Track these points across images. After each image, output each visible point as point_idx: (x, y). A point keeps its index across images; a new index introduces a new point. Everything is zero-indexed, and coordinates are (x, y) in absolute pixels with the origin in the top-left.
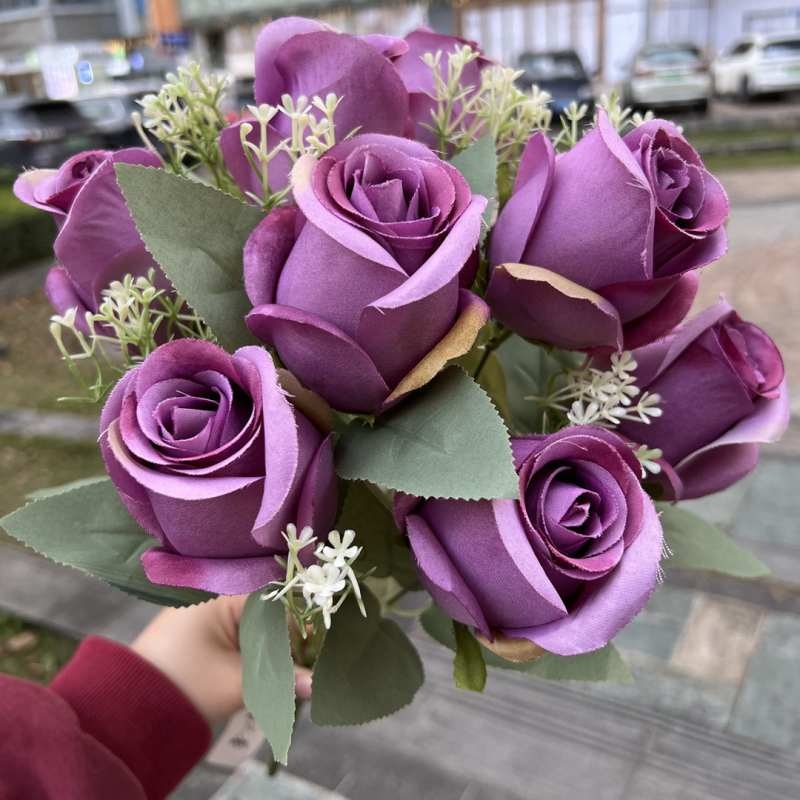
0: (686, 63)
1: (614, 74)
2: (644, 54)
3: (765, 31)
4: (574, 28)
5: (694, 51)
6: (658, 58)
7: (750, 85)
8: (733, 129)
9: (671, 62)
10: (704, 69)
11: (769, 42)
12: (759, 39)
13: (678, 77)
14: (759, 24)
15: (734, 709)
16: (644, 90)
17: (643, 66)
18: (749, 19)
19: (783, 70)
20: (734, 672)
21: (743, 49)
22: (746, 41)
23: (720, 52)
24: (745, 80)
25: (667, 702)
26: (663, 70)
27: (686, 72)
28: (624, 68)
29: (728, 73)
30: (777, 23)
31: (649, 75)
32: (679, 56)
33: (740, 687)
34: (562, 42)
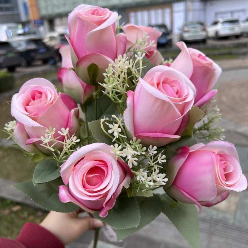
0: (199, 27)
1: (176, 31)
2: (186, 25)
3: (222, 17)
4: (163, 17)
5: (202, 24)
6: (191, 26)
7: (218, 34)
8: (214, 48)
9: (195, 28)
10: (204, 30)
11: (224, 21)
12: (221, 20)
13: (196, 32)
14: (219, 16)
15: (234, 218)
16: (186, 36)
17: (186, 29)
18: (217, 14)
19: (228, 29)
20: (233, 207)
21: (216, 23)
22: (216, 21)
23: (209, 24)
24: (217, 33)
25: (215, 217)
26: (192, 30)
27: (199, 31)
28: (180, 29)
29: (211, 31)
30: (225, 15)
31: (188, 31)
32: (197, 25)
33: (236, 212)
34: (160, 22)
